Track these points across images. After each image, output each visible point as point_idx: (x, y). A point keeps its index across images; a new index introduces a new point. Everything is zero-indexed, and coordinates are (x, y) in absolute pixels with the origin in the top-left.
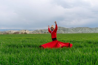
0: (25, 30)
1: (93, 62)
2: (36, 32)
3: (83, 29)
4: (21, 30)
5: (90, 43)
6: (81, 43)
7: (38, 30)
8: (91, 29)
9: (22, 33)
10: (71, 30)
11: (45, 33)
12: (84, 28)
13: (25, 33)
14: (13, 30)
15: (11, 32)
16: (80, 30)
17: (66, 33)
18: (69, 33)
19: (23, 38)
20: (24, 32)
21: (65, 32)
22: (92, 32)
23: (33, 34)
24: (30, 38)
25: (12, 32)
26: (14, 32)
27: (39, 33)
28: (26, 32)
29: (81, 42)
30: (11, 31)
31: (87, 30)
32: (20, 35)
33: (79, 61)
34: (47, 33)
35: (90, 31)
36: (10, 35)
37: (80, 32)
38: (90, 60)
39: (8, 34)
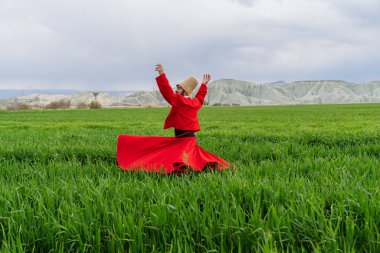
0: (96, 94)
2: (136, 102)
3: (320, 86)
4: (81, 94)
8: (352, 87)
9: (82, 105)
10: (276, 91)
12: (325, 83)
13: (95, 106)
14: (45, 92)
15: (37, 99)
16: (309, 92)
17: (254, 104)
18: (266, 102)
20: (89, 102)
21: (250, 102)
22: (357, 99)
23: (124, 109)
25: (41, 102)
27: (149, 104)
28: (100, 99)
30: (41, 97)
31: (335, 91)
32: (72, 111)
35: (347, 97)
36: (36, 112)
37: (309, 98)
39: (25, 107)
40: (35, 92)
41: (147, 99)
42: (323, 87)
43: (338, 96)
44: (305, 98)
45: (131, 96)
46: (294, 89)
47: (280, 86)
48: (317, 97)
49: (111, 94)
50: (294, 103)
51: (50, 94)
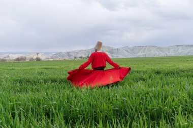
0: (38, 54)
1: (162, 100)
2: (58, 57)
3: (145, 48)
4: (30, 53)
5: (158, 73)
6: (144, 74)
7: (61, 53)
8: (160, 49)
9: (32, 59)
10: (125, 51)
11: (76, 58)
12: (148, 47)
13: (38, 59)
15: (8, 57)
16: (140, 52)
17: (114, 57)
18: (120, 56)
19: (38, 68)
20: (35, 57)
21: (112, 56)
22: (162, 54)
23: (53, 61)
24: (51, 68)
25: (11, 58)
26: (15, 57)
27: (64, 58)
28: (40, 56)
29: (144, 72)
30: (10, 55)
31: (152, 51)
32: (28, 62)
33: (142, 99)
34: (80, 57)
35: (158, 53)
36: (10, 63)
37: (140, 54)
38: (159, 98)
39: (3, 61)
40: (7, 53)
41: (63, 56)
42: (146, 49)
43: (154, 53)
44: (138, 54)
45: (55, 54)
46: (133, 50)
47: (127, 49)
48: (144, 54)
49: (46, 53)
50: (134, 57)
51: (15, 54)
